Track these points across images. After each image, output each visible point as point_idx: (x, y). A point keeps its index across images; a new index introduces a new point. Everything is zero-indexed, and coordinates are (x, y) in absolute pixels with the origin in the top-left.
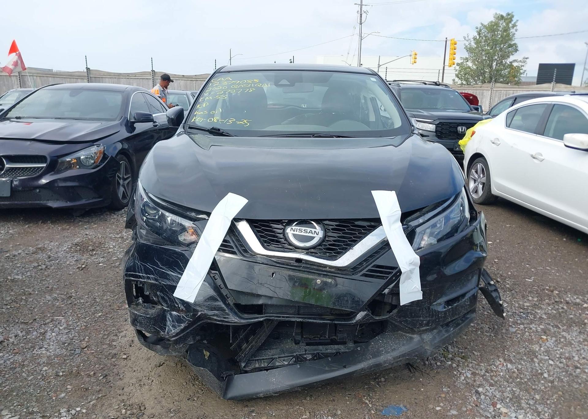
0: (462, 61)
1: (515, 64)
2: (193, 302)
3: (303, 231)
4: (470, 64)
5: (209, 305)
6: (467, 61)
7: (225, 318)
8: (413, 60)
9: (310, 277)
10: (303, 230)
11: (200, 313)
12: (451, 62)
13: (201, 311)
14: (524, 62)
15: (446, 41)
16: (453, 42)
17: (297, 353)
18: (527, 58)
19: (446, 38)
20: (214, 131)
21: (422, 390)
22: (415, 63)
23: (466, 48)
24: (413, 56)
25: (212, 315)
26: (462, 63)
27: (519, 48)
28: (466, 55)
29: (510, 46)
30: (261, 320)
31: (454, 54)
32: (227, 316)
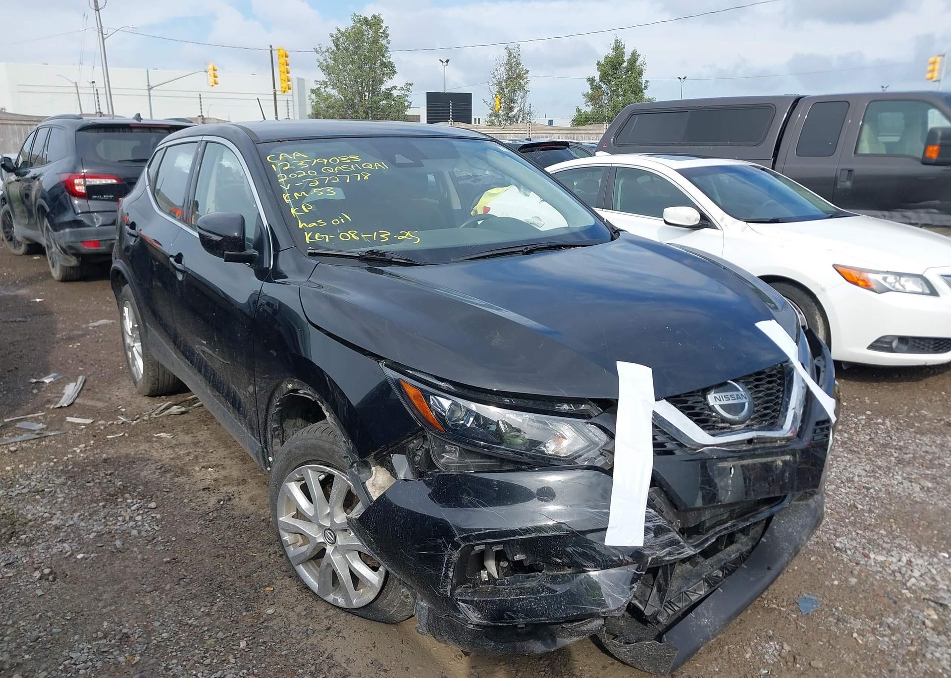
0: (319, 86)
1: (395, 93)
2: (642, 545)
3: (731, 398)
4: (334, 92)
5: (661, 541)
6: (326, 87)
7: (679, 554)
8: (212, 80)
9: (770, 459)
10: (729, 397)
11: (650, 559)
12: (285, 85)
13: (652, 554)
14: (408, 90)
15: (271, 51)
16: (282, 53)
17: (706, 574)
18: (410, 85)
19: (271, 46)
20: (375, 256)
21: (796, 568)
22: (216, 83)
23: (320, 66)
24: (211, 72)
25: (665, 556)
26: (318, 89)
27: (397, 69)
28: (322, 77)
29: (384, 65)
30: (714, 540)
31: (288, 73)
32: (682, 550)
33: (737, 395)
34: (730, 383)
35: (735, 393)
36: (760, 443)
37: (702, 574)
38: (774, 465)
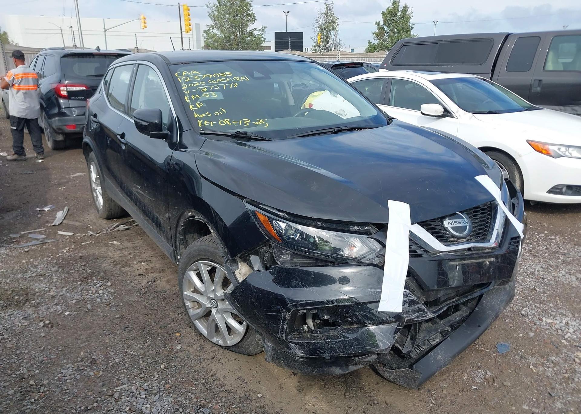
0: (209, 28)
1: (256, 33)
2: (401, 311)
3: (458, 223)
4: (217, 32)
5: (413, 309)
6: (213, 29)
7: (424, 317)
8: (143, 25)
9: (481, 260)
11: (406, 320)
12: (187, 28)
13: (407, 317)
14: (263, 31)
15: (179, 6)
16: (185, 7)
17: (440, 329)
18: (265, 27)
19: (179, 4)
20: (241, 135)
21: (497, 326)
22: (145, 27)
23: (209, 15)
24: (143, 20)
25: (414, 318)
26: (208, 30)
27: (256, 17)
28: (211, 22)
29: (248, 15)
30: (446, 309)
31: (190, 20)
32: (426, 315)
33: (462, 221)
34: (458, 214)
35: (461, 220)
36: (475, 250)
37: (438, 329)
38: (484, 264)
